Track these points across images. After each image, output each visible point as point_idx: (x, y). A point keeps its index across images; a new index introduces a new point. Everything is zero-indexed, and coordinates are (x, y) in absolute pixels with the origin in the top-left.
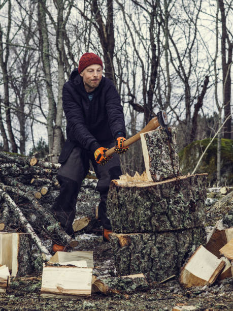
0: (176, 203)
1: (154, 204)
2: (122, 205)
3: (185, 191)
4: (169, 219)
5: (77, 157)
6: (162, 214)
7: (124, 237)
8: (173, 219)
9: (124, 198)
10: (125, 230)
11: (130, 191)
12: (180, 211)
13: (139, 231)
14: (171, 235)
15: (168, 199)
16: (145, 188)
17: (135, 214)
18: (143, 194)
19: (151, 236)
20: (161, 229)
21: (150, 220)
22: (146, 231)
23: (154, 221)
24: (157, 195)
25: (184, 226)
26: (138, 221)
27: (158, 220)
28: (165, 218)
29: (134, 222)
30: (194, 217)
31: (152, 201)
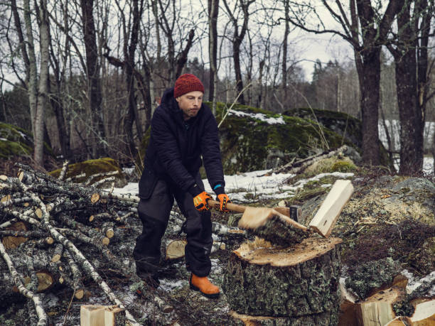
0: (318, 283)
1: (293, 286)
2: (249, 284)
3: (326, 267)
4: (308, 302)
5: (163, 193)
6: (301, 297)
7: (251, 321)
8: (313, 302)
9: (252, 276)
10: (251, 312)
11: (262, 269)
12: (321, 293)
13: (271, 314)
14: (309, 318)
15: (309, 279)
16: (284, 267)
17: (267, 296)
18: (280, 275)
19: (286, 322)
20: (300, 313)
21: (286, 303)
22: (280, 316)
23: (290, 305)
24: (297, 276)
25: (324, 309)
26: (271, 303)
27: (296, 304)
28: (304, 302)
29: (265, 304)
30: (335, 297)
31: (291, 283)
